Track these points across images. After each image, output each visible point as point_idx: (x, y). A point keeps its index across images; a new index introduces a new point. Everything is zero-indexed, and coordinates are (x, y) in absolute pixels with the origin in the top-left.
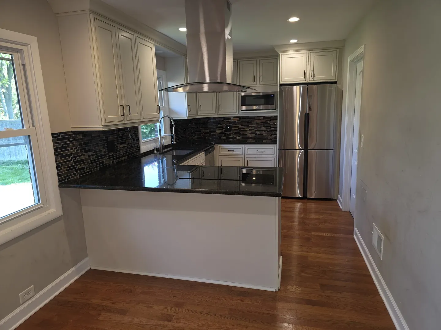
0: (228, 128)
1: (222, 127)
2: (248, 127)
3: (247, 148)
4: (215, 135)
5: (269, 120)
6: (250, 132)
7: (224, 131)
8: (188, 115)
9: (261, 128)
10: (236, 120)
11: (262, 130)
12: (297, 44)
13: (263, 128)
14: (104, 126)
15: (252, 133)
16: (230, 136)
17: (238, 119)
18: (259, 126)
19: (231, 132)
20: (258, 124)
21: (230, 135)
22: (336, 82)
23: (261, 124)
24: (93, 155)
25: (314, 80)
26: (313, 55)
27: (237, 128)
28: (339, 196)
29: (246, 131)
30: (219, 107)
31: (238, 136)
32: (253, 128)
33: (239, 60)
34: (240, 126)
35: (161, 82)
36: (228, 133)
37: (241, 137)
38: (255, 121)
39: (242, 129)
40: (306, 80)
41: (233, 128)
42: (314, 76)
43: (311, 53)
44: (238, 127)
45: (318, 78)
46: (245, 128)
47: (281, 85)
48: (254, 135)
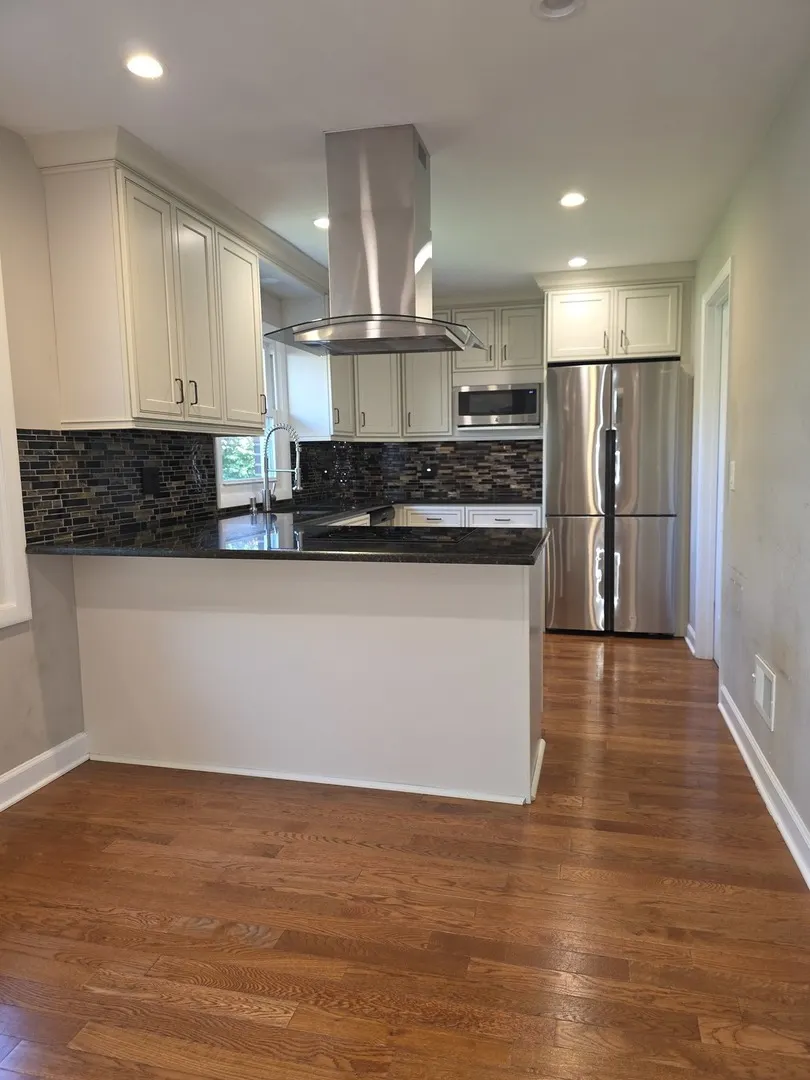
0: (429, 470)
1: (415, 468)
2: (477, 468)
3: (471, 513)
4: (397, 487)
5: (525, 451)
6: (480, 480)
7: (420, 478)
8: (334, 431)
9: (505, 471)
10: (447, 450)
11: (508, 477)
12: (585, 270)
13: (510, 471)
14: (137, 420)
15: (484, 482)
16: (433, 491)
17: (452, 448)
18: (503, 467)
19: (436, 481)
20: (498, 461)
21: (433, 487)
22: (678, 359)
23: (507, 461)
24: (107, 494)
25: (626, 354)
26: (624, 295)
27: (450, 471)
28: (690, 627)
29: (471, 477)
30: (406, 420)
31: (452, 491)
32: (487, 471)
33: (454, 311)
34: (458, 467)
35: (273, 353)
36: (428, 482)
37: (458, 492)
38: (493, 454)
39: (462, 474)
40: (607, 354)
41: (440, 471)
42: (627, 344)
43: (618, 291)
44: (451, 468)
45: (637, 349)
46: (468, 471)
47: (551, 365)
48: (489, 486)
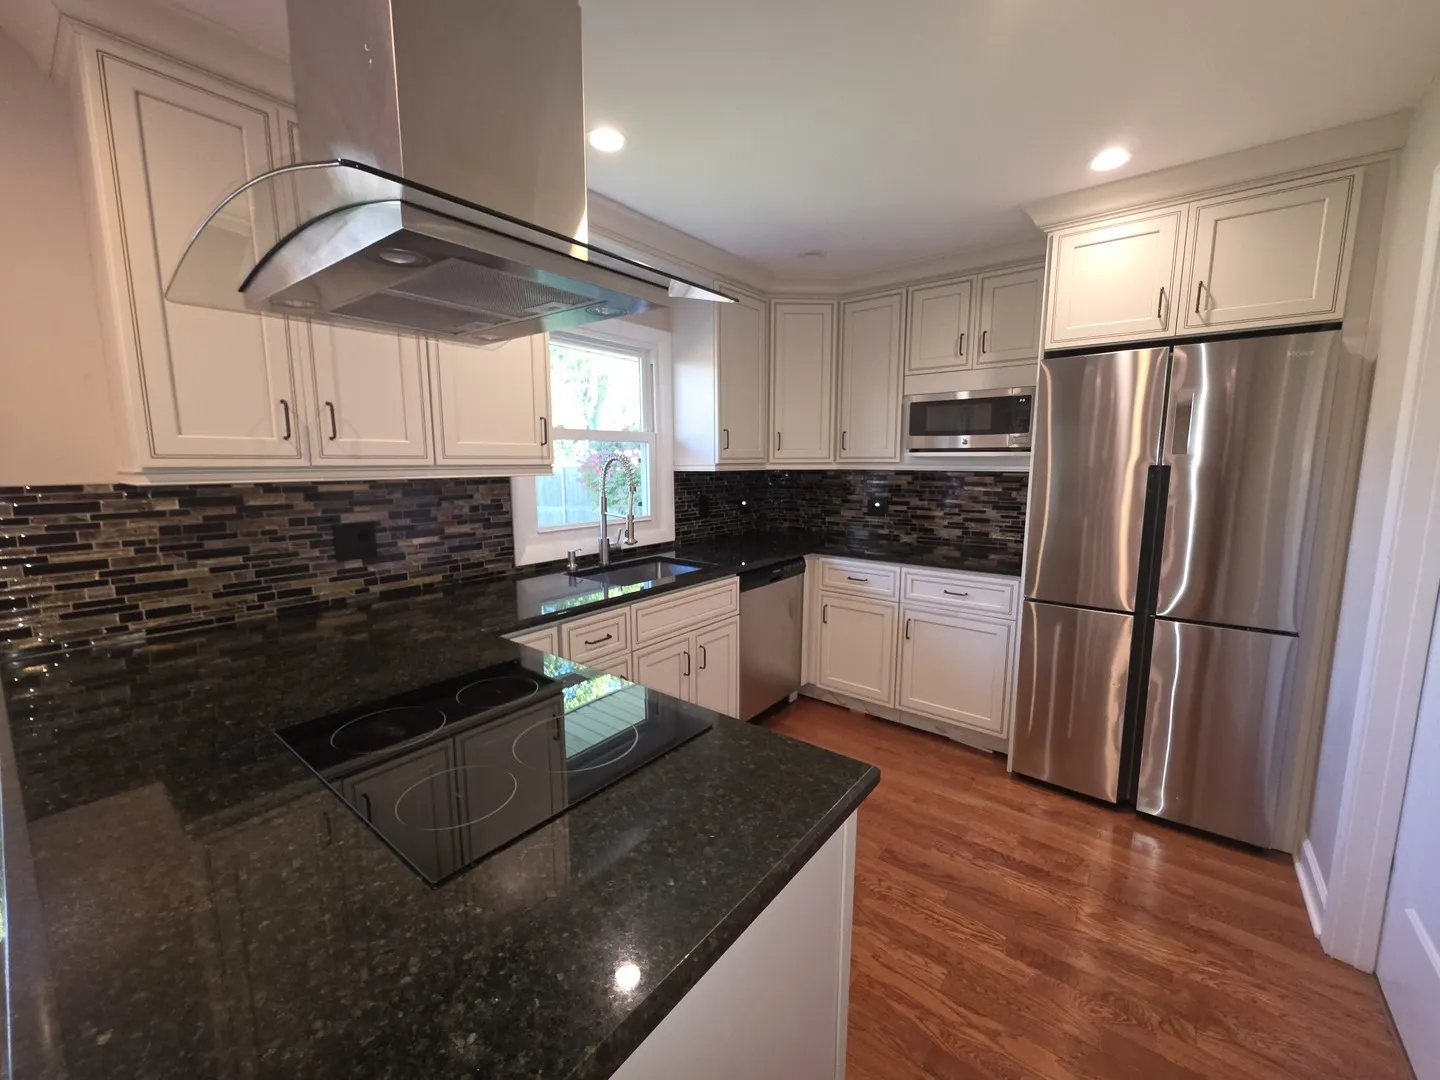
0: (877, 505)
1: (861, 502)
2: (942, 506)
3: (909, 577)
4: (838, 524)
5: (1014, 485)
6: (946, 523)
7: (865, 514)
8: (721, 458)
9: (984, 512)
10: (903, 481)
11: (987, 521)
13: (991, 513)
14: (147, 471)
15: (951, 526)
16: (881, 532)
17: (910, 478)
18: (979, 507)
19: (886, 520)
20: (974, 499)
21: (882, 527)
22: (1337, 326)
23: (986, 499)
25: (1208, 325)
26: (1208, 217)
27: (904, 508)
28: (1308, 849)
29: (933, 517)
30: (841, 440)
31: (907, 534)
32: (956, 511)
33: (911, 289)
34: (915, 502)
36: (875, 520)
37: (915, 536)
38: (966, 488)
39: (919, 512)
40: (1165, 328)
41: (892, 508)
42: (1212, 304)
43: (1199, 209)
44: (906, 503)
45: (1229, 315)
46: (929, 509)
47: (1050, 355)
48: (959, 532)
